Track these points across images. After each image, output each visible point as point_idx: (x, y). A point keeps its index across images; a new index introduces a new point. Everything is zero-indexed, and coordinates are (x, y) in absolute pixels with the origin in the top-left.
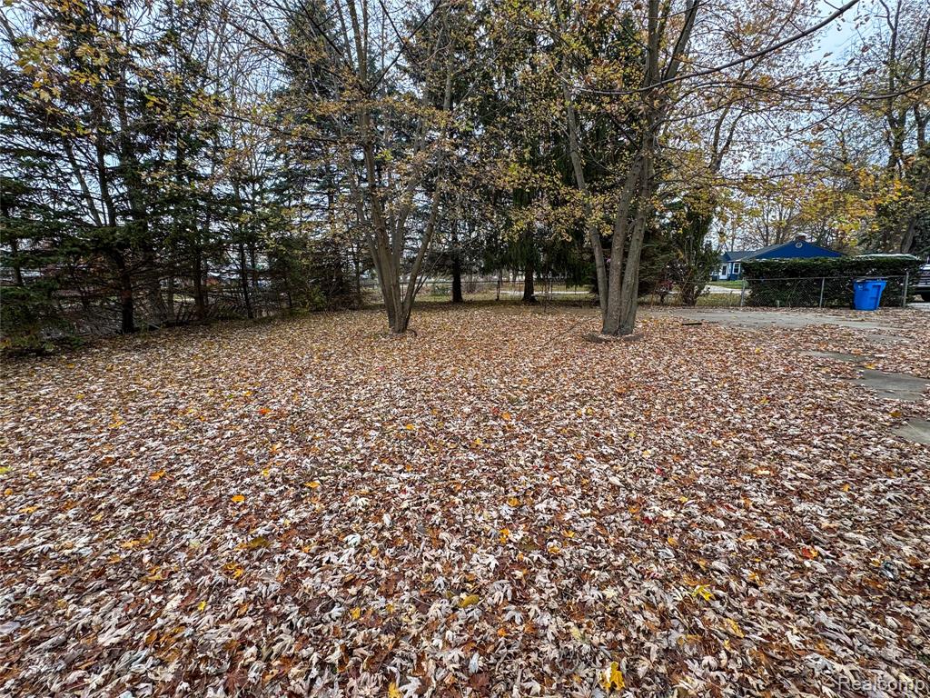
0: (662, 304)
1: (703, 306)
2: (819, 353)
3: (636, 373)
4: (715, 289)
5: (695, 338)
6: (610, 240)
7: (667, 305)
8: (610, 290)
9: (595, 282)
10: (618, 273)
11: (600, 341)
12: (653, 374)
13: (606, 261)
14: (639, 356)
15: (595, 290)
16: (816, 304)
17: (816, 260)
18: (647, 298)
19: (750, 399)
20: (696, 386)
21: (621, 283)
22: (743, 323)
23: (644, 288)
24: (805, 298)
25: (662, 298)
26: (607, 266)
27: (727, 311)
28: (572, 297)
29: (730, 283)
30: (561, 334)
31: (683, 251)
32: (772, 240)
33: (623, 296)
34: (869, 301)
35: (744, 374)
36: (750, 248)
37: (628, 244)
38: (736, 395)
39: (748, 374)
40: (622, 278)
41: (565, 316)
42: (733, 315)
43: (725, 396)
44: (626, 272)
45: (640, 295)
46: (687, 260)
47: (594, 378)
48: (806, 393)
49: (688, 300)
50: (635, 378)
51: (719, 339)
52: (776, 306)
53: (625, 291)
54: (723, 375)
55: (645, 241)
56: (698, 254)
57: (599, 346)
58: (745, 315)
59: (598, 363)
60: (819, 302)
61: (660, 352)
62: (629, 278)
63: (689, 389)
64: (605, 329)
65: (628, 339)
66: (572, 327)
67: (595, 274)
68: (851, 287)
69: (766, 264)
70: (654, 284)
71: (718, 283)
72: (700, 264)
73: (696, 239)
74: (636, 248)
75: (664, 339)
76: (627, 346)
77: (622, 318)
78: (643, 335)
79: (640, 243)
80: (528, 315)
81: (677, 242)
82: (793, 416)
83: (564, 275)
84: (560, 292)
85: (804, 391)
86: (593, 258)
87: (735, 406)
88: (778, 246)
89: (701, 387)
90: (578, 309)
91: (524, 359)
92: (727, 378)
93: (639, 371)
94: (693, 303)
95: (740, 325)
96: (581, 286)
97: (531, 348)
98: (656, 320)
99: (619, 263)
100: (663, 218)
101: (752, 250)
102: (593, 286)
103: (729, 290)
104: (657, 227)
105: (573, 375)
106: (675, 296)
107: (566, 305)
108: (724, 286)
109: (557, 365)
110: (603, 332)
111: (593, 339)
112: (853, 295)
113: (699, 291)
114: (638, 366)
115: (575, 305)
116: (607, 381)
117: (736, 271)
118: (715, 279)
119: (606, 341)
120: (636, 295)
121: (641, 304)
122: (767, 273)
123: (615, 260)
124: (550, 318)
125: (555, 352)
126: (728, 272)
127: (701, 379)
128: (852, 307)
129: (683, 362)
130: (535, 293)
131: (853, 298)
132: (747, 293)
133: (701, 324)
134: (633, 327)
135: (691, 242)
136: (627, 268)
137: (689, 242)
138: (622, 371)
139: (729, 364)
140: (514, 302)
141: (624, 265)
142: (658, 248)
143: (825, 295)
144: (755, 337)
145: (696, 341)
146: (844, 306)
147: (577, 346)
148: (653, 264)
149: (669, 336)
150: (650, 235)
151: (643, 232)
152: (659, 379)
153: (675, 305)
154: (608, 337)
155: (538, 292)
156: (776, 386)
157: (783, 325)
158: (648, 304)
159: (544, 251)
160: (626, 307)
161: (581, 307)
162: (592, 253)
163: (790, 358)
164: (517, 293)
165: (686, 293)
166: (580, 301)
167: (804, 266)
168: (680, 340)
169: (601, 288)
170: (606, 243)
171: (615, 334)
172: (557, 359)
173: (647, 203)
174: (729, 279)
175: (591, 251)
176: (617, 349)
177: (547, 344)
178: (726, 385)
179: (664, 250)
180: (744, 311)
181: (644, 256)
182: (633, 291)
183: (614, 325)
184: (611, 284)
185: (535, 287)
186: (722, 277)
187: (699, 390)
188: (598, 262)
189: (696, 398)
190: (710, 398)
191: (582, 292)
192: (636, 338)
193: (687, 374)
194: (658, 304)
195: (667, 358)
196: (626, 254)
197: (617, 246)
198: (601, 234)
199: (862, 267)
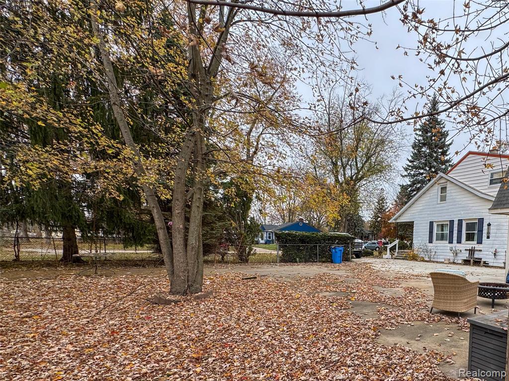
0: (223, 261)
1: (253, 263)
2: (328, 293)
3: (210, 331)
4: (259, 250)
5: (254, 290)
6: (170, 205)
7: (227, 262)
8: (175, 251)
9: (157, 241)
10: (182, 235)
11: (168, 302)
12: (227, 330)
13: (167, 223)
14: (210, 313)
15: (159, 250)
16: (316, 260)
17: (313, 234)
18: (210, 257)
19: (303, 337)
20: (264, 334)
21: (186, 245)
22: (282, 275)
23: (207, 249)
24: (311, 257)
25: (223, 257)
26: (169, 229)
27: (270, 266)
28: (134, 256)
29: (267, 246)
30: (118, 299)
31: (235, 221)
32: (287, 219)
33: (188, 257)
34: (338, 259)
35: (294, 316)
36: (275, 223)
37: (188, 210)
38: (293, 336)
39: (296, 316)
40: (186, 240)
41: (124, 277)
42: (275, 269)
43: (287, 339)
44: (190, 235)
45: (204, 255)
46: (238, 228)
47: (165, 346)
48: (333, 325)
49: (243, 258)
50: (211, 336)
51: (271, 289)
52: (296, 262)
53: (191, 253)
54: (281, 320)
55: (205, 209)
56: (246, 224)
57: (168, 308)
58: (282, 269)
59: (168, 328)
60: (317, 259)
61: (230, 306)
62: (193, 240)
63: (259, 338)
64: (173, 290)
65: (198, 298)
66: (134, 290)
67: (156, 234)
68: (330, 251)
69: (288, 234)
70: (215, 246)
71: (260, 245)
72: (247, 232)
73: (243, 213)
74: (196, 214)
75: (230, 294)
76: (198, 304)
77: (190, 278)
78: (212, 292)
79: (201, 210)
80: (70, 279)
81: (230, 213)
82: (331, 344)
83: (119, 233)
84: (116, 251)
85: (331, 323)
86: (152, 220)
87: (294, 346)
88: (290, 223)
89: (268, 334)
90: (141, 269)
91: (58, 340)
92: (284, 321)
93: (213, 329)
94: (247, 261)
95: (281, 277)
96: (142, 246)
97: (72, 321)
98: (221, 276)
99: (181, 226)
100: (217, 193)
101: (276, 224)
102: (156, 246)
103: (268, 252)
104: (213, 199)
105: (137, 349)
106: (233, 255)
107: (125, 265)
108: (264, 248)
109: (114, 340)
110: (171, 292)
111: (160, 301)
112: (331, 255)
113: (249, 252)
114: (212, 323)
115: (136, 265)
116: (181, 347)
117: (270, 237)
118: (257, 243)
119: (176, 302)
120: (202, 256)
121: (206, 262)
122: (290, 240)
123: (177, 223)
124: (103, 280)
125: (111, 322)
126: (265, 238)
127: (267, 326)
128: (332, 262)
129: (250, 313)
130: (81, 252)
131: (331, 256)
132: (280, 252)
133: (255, 278)
134: (202, 284)
135: (240, 214)
136: (190, 232)
137: (238, 214)
138: (196, 332)
139: (283, 309)
140: (48, 264)
141: (186, 229)
142: (215, 217)
143: (319, 255)
144: (292, 285)
145: (255, 293)
146: (328, 261)
147: (141, 312)
148: (212, 229)
149: (233, 291)
150: (208, 205)
151: (202, 200)
152: (233, 333)
153: (233, 262)
154: (178, 297)
155: (84, 251)
156: (315, 322)
157: (304, 275)
158: (212, 262)
159: (89, 207)
160: (193, 268)
161: (144, 266)
162: (151, 215)
163: (316, 299)
164: (52, 252)
165: (241, 253)
166: (143, 260)
167: (308, 237)
168: (243, 293)
169: (164, 249)
170: (166, 207)
171: (185, 293)
172: (113, 332)
173: (203, 175)
174: (266, 243)
175: (150, 213)
176: (187, 310)
177: (100, 312)
178: (285, 329)
179: (220, 219)
180: (280, 266)
181: (205, 222)
182: (198, 253)
183: (182, 285)
184: (175, 246)
185: (79, 246)
186: (261, 241)
187: (267, 337)
188: (158, 223)
189: (267, 346)
190: (276, 343)
191: (145, 252)
192: (206, 296)
193: (255, 324)
194: (220, 262)
195: (237, 311)
196: (187, 219)
197: (177, 209)
198: (159, 198)
199: (332, 239)
